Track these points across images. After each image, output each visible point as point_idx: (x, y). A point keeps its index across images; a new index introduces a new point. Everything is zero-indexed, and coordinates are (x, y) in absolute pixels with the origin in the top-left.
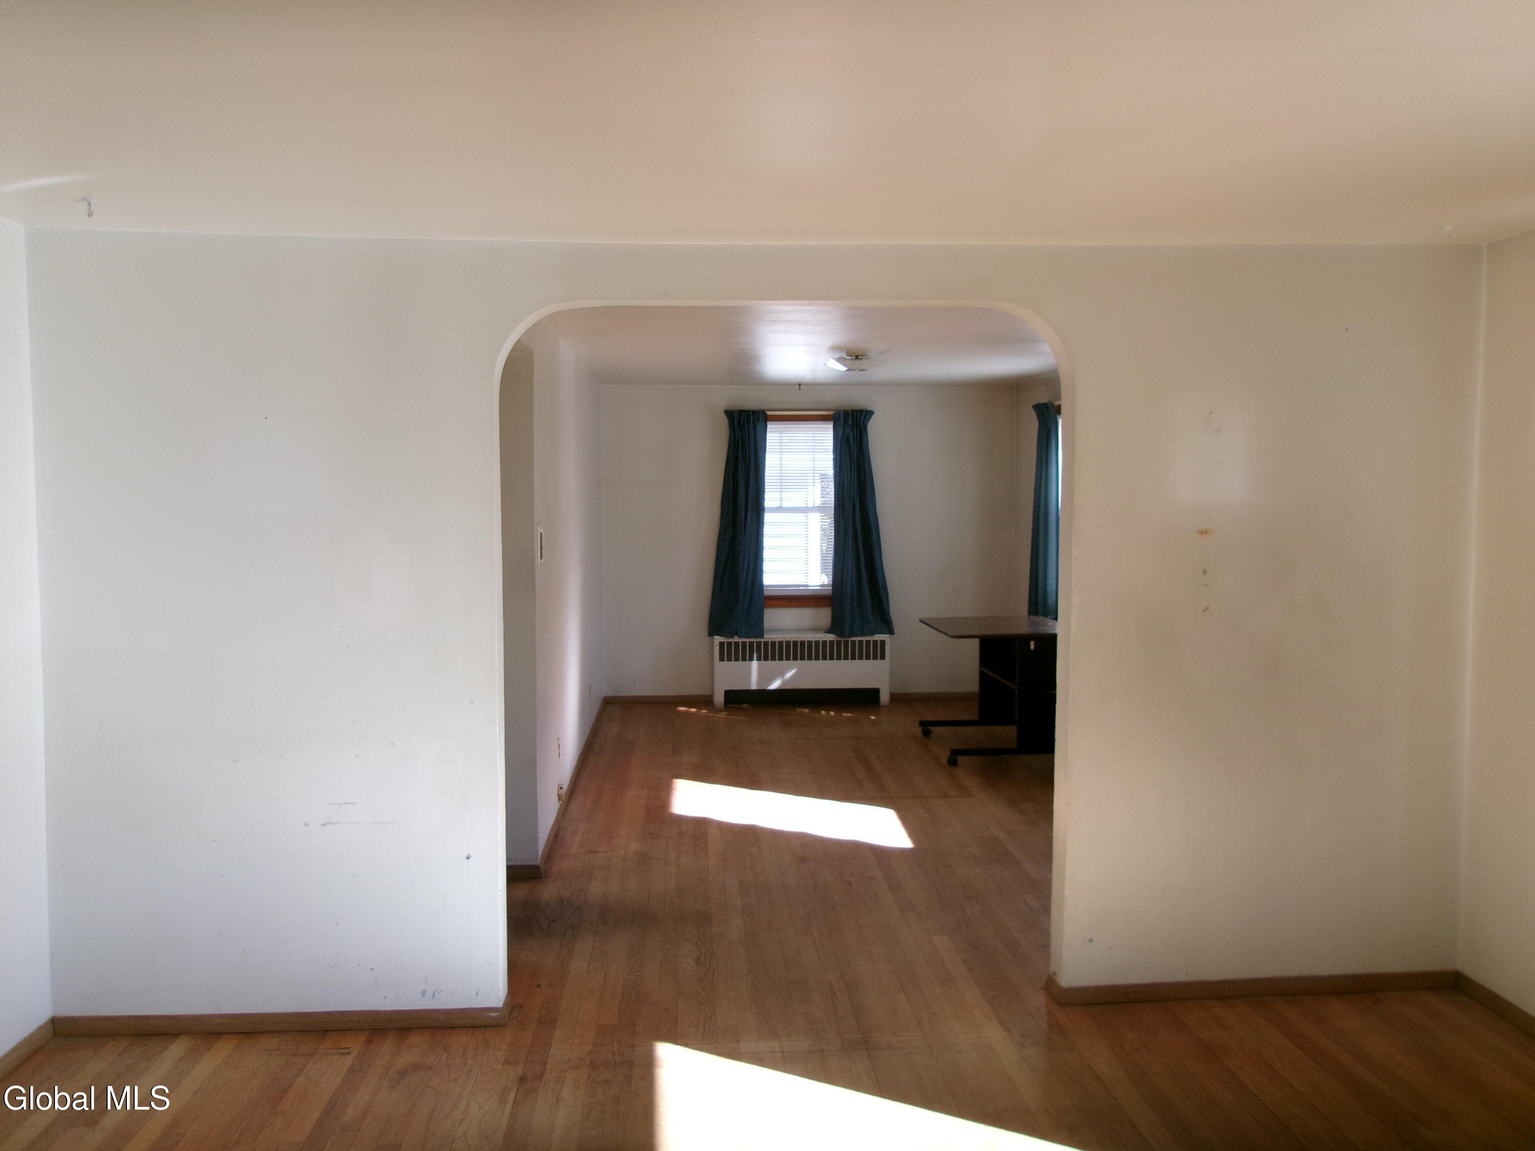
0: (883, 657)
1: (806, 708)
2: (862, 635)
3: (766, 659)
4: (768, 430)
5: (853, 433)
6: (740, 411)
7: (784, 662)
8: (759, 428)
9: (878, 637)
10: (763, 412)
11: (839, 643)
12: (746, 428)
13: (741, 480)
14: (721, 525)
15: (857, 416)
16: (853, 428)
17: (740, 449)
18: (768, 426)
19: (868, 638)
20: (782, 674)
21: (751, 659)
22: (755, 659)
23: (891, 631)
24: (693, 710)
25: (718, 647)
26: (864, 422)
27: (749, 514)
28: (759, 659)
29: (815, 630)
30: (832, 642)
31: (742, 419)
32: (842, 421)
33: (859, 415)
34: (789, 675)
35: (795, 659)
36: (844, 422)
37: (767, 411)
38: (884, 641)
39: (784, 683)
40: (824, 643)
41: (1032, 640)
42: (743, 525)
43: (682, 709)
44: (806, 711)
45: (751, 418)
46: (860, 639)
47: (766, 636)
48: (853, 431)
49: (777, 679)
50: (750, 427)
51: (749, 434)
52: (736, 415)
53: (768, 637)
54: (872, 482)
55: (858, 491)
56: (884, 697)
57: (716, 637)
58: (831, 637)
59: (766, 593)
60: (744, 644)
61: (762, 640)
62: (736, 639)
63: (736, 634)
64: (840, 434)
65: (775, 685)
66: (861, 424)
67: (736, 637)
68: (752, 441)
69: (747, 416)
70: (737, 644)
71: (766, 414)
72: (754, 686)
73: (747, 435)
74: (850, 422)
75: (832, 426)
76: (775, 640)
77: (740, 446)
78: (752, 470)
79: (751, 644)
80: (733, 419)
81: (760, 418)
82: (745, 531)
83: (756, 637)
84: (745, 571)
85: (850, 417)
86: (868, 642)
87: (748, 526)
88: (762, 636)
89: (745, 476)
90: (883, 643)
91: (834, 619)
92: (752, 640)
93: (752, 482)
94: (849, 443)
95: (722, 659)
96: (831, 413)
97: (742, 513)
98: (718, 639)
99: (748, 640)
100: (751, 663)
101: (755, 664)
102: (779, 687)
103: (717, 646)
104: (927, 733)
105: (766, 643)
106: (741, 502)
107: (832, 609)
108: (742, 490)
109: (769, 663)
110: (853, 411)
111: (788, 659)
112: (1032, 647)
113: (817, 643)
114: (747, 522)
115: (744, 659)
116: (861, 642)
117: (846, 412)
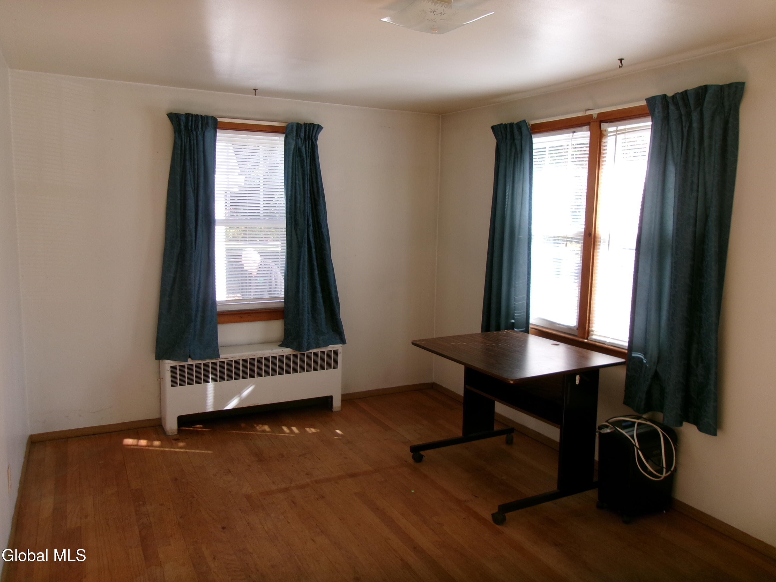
0: (336, 366)
1: (265, 424)
2: (318, 346)
3: (222, 379)
4: (217, 138)
5: (306, 147)
6: (186, 114)
7: (241, 381)
8: (208, 135)
9: (332, 347)
10: (214, 119)
11: (295, 356)
12: (195, 133)
13: (190, 189)
14: (167, 238)
15: (309, 130)
16: (305, 141)
17: (188, 157)
18: (218, 134)
19: (323, 349)
20: (239, 392)
21: (206, 381)
22: (210, 380)
23: (343, 341)
24: (143, 442)
25: (170, 372)
26: (315, 136)
27: (199, 229)
28: (215, 380)
29: (266, 343)
30: (288, 357)
31: (190, 124)
32: (295, 134)
33: (312, 128)
34: (246, 393)
35: (252, 376)
36: (297, 134)
37: (217, 117)
38: (337, 351)
39: (241, 401)
40: (281, 357)
41: (578, 375)
42: (194, 239)
43: (129, 441)
44: (266, 428)
45: (200, 123)
46: (315, 350)
47: (221, 356)
48: (305, 144)
49: (235, 398)
50: (199, 133)
51: (197, 140)
52: (183, 119)
53: (225, 356)
54: (324, 197)
55: (310, 205)
56: (337, 403)
57: (167, 361)
58: (287, 351)
59: (219, 309)
60: (198, 366)
61: (218, 361)
62: (190, 362)
63: (190, 357)
64: (293, 147)
65: (232, 405)
66: (313, 137)
67: (189, 359)
68: (201, 149)
69: (195, 121)
70: (190, 366)
71: (217, 119)
72: (210, 408)
73: (195, 142)
74: (302, 135)
75: (283, 139)
76: (231, 359)
77: (188, 152)
78: (202, 179)
79: (206, 365)
80: (179, 125)
81: (210, 124)
82: (195, 245)
83: (211, 358)
84: (197, 288)
85: (303, 130)
86: (323, 353)
87: (198, 239)
88: (218, 356)
89: (194, 186)
90: (336, 352)
91: (287, 332)
92: (207, 361)
93: (201, 192)
94: (301, 156)
95: (174, 384)
96: (283, 125)
97: (192, 226)
98: (168, 364)
99: (202, 362)
100: (207, 385)
101: (211, 386)
102: (235, 407)
103: (168, 371)
104: (418, 458)
105: (222, 363)
106: (191, 214)
107: (285, 322)
108: (191, 202)
109: (226, 383)
110: (305, 124)
111: (245, 377)
112: (577, 382)
113: (274, 358)
114: (198, 236)
115: (198, 382)
116: (316, 354)
117: (298, 126)
